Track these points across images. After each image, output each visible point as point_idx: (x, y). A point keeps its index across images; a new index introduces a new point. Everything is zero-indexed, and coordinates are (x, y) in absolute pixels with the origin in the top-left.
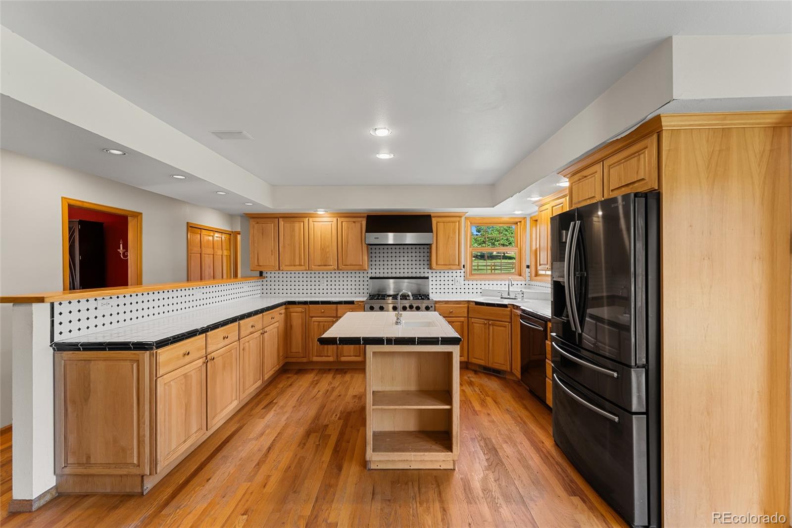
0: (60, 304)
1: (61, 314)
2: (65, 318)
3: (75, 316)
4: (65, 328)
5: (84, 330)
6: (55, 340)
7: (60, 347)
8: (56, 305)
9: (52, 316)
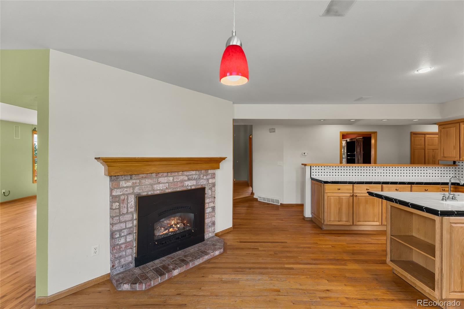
0: (313, 167)
1: (313, 170)
2: (314, 171)
3: (317, 171)
4: (314, 174)
5: (320, 176)
6: (312, 177)
7: (312, 179)
8: (312, 167)
9: (311, 170)
